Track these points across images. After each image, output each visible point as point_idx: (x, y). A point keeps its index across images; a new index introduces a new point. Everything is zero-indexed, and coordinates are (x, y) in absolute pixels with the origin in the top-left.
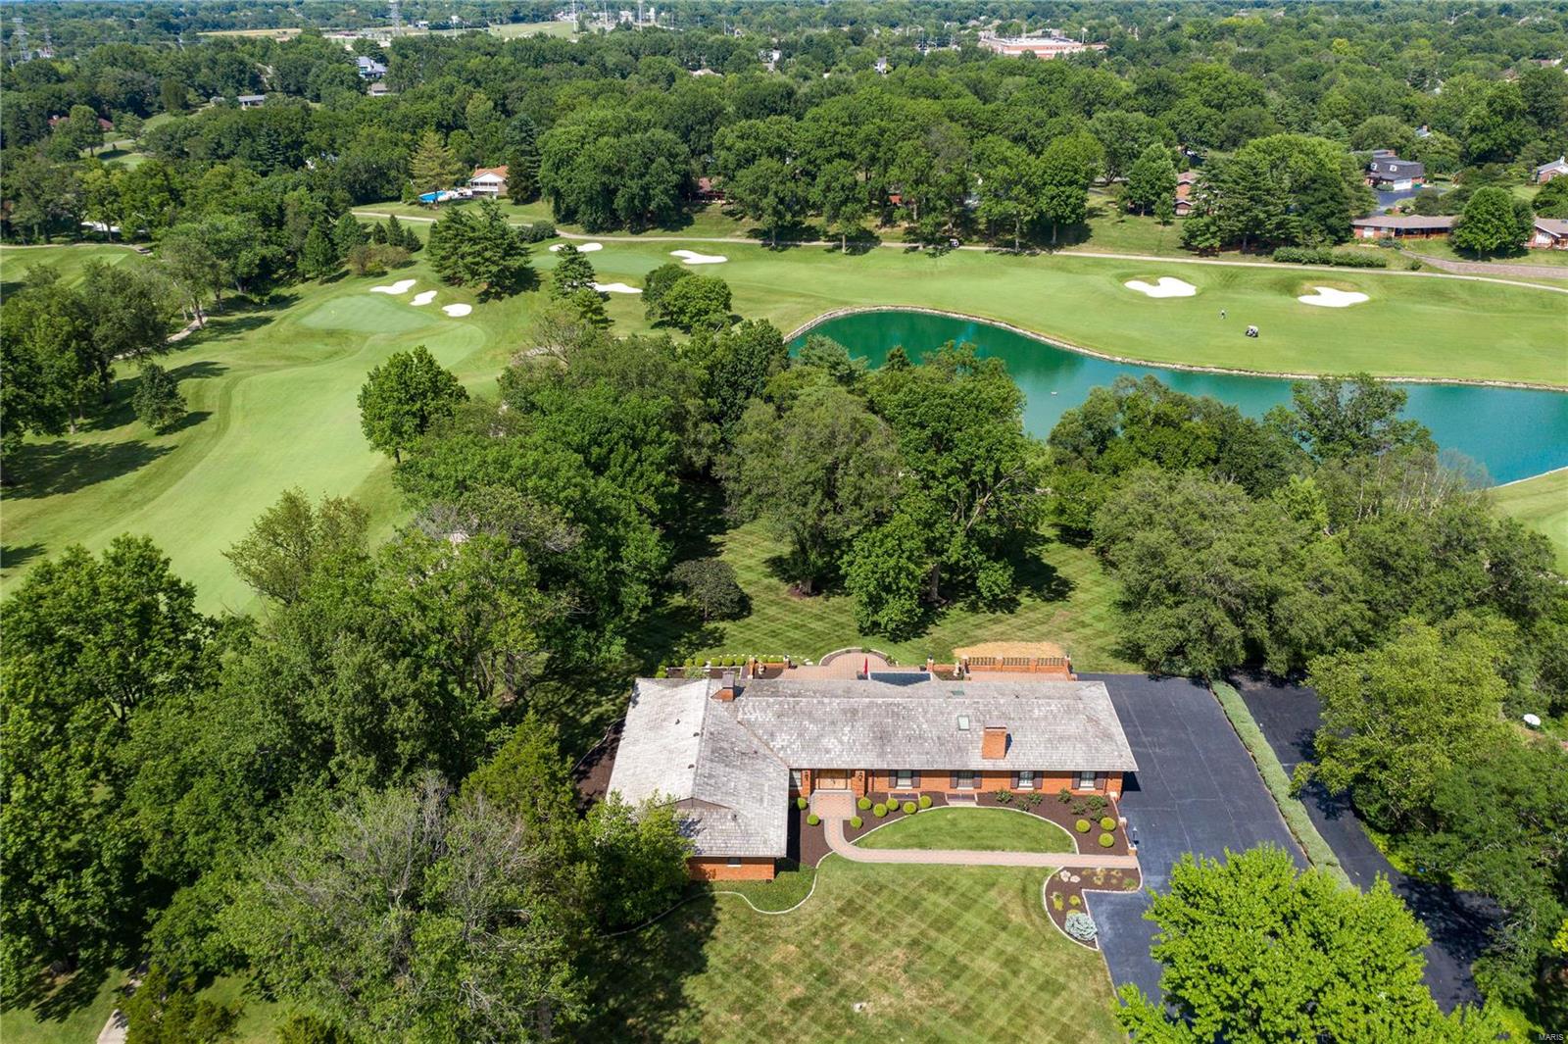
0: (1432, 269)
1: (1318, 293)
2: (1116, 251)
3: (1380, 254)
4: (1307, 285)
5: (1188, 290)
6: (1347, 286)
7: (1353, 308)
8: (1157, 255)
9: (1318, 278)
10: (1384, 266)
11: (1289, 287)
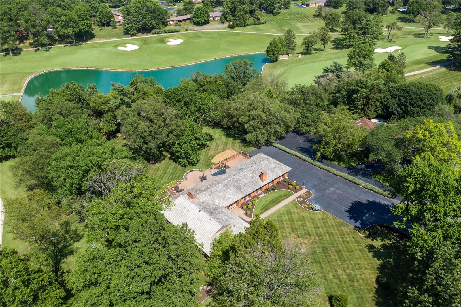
0: (191, 30)
1: (170, 41)
2: (106, 39)
3: (177, 28)
4: (166, 40)
5: (137, 47)
6: (176, 38)
7: (181, 44)
8: (119, 38)
9: (168, 37)
10: (180, 31)
11: (162, 41)
